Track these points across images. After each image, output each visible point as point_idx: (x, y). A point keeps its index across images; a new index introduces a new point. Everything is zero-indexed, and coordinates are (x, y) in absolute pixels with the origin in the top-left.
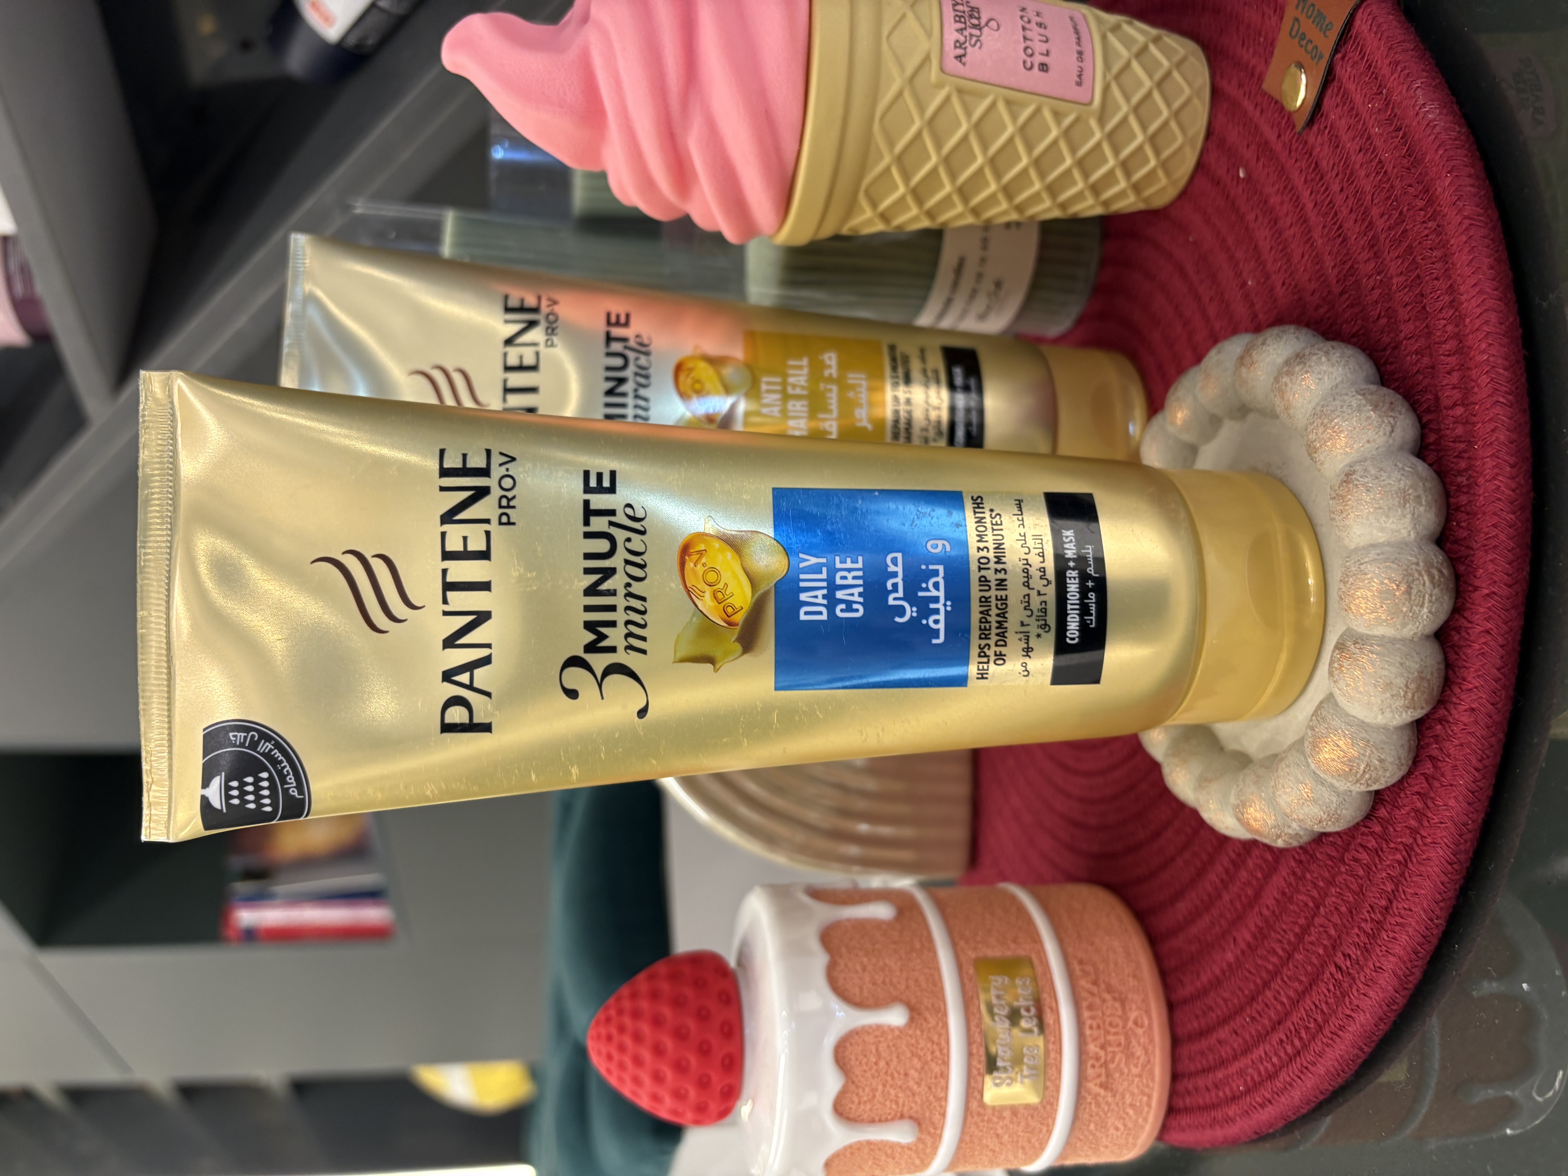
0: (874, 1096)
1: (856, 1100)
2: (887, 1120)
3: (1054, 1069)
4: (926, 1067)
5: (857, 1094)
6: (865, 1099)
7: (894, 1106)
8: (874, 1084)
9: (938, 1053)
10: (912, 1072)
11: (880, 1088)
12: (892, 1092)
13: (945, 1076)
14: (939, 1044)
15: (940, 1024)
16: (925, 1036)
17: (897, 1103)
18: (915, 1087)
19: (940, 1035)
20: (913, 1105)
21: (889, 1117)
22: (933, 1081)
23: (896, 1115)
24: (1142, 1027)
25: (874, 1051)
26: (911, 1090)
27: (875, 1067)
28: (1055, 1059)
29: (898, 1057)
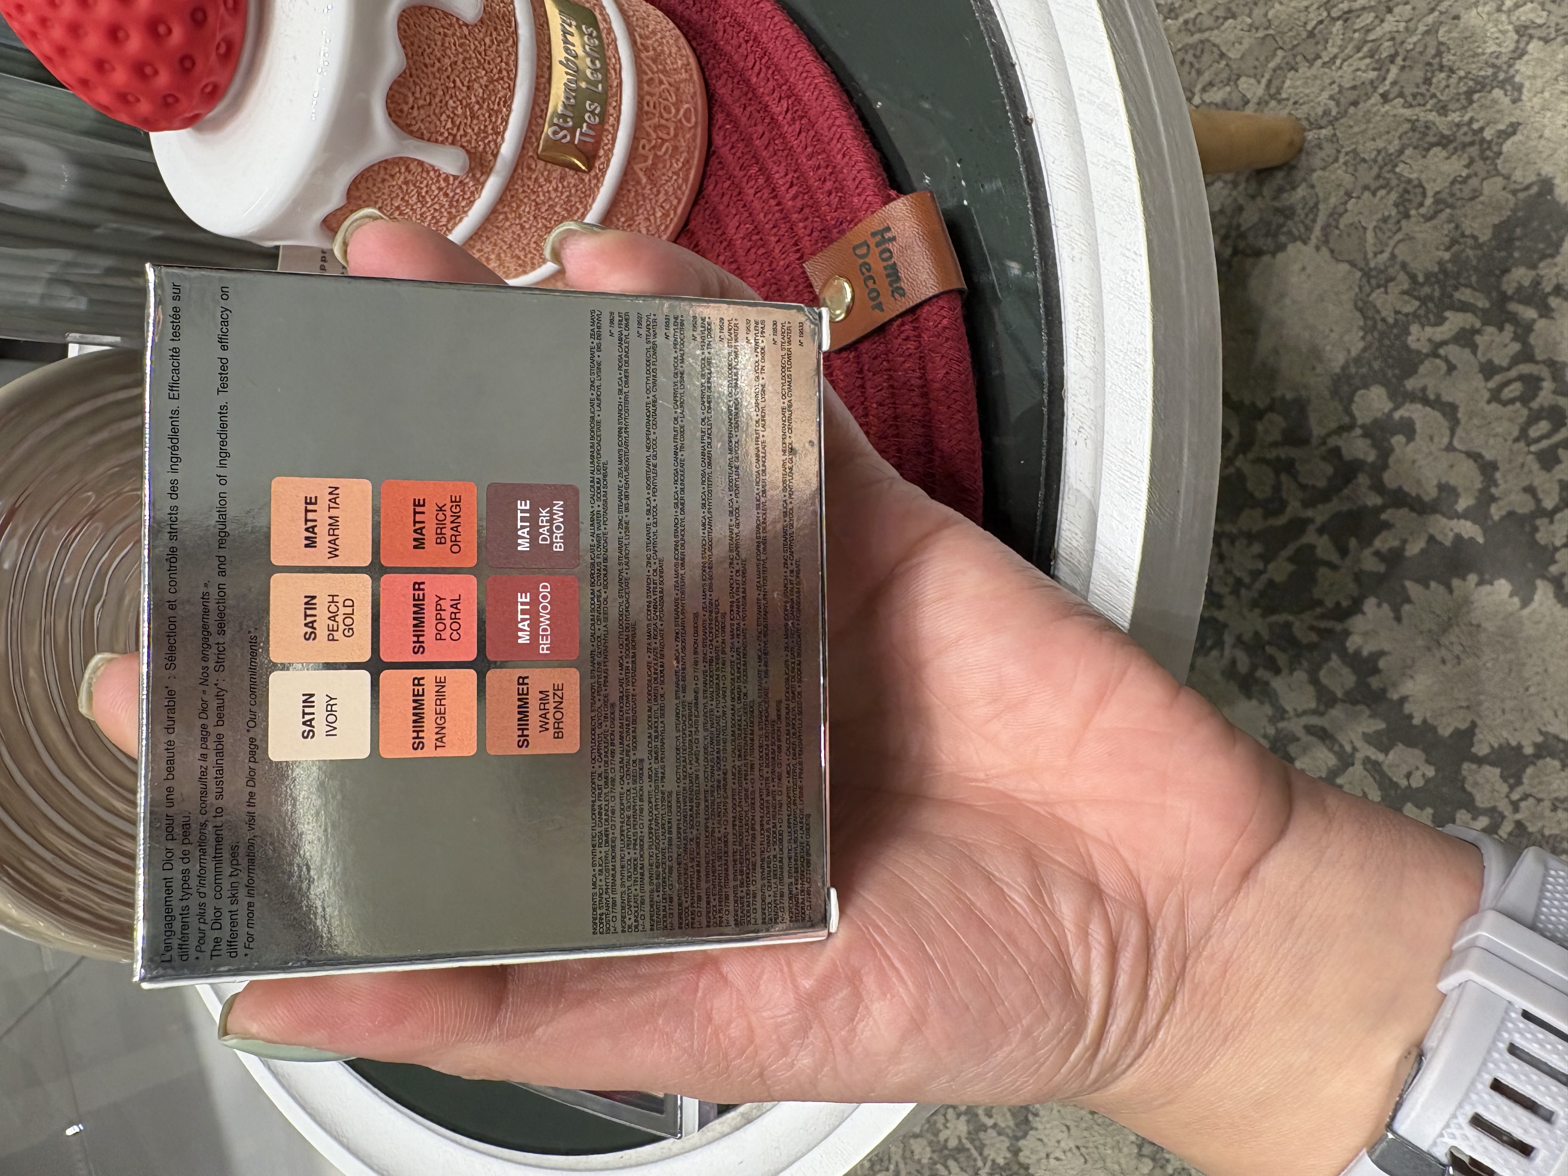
0: (430, 104)
1: (411, 100)
2: (436, 141)
3: (610, 137)
4: (491, 87)
5: (413, 93)
6: (421, 102)
7: (449, 125)
8: (434, 86)
9: (505, 73)
10: (476, 86)
11: (440, 93)
12: (451, 102)
13: (507, 103)
14: (507, 64)
15: (511, 42)
16: (494, 47)
17: (453, 122)
18: (477, 107)
19: (510, 54)
20: (469, 131)
21: (440, 139)
22: (496, 107)
23: (447, 138)
24: (689, 121)
25: (439, 43)
26: (471, 110)
27: (438, 65)
28: (613, 126)
29: (463, 63)
